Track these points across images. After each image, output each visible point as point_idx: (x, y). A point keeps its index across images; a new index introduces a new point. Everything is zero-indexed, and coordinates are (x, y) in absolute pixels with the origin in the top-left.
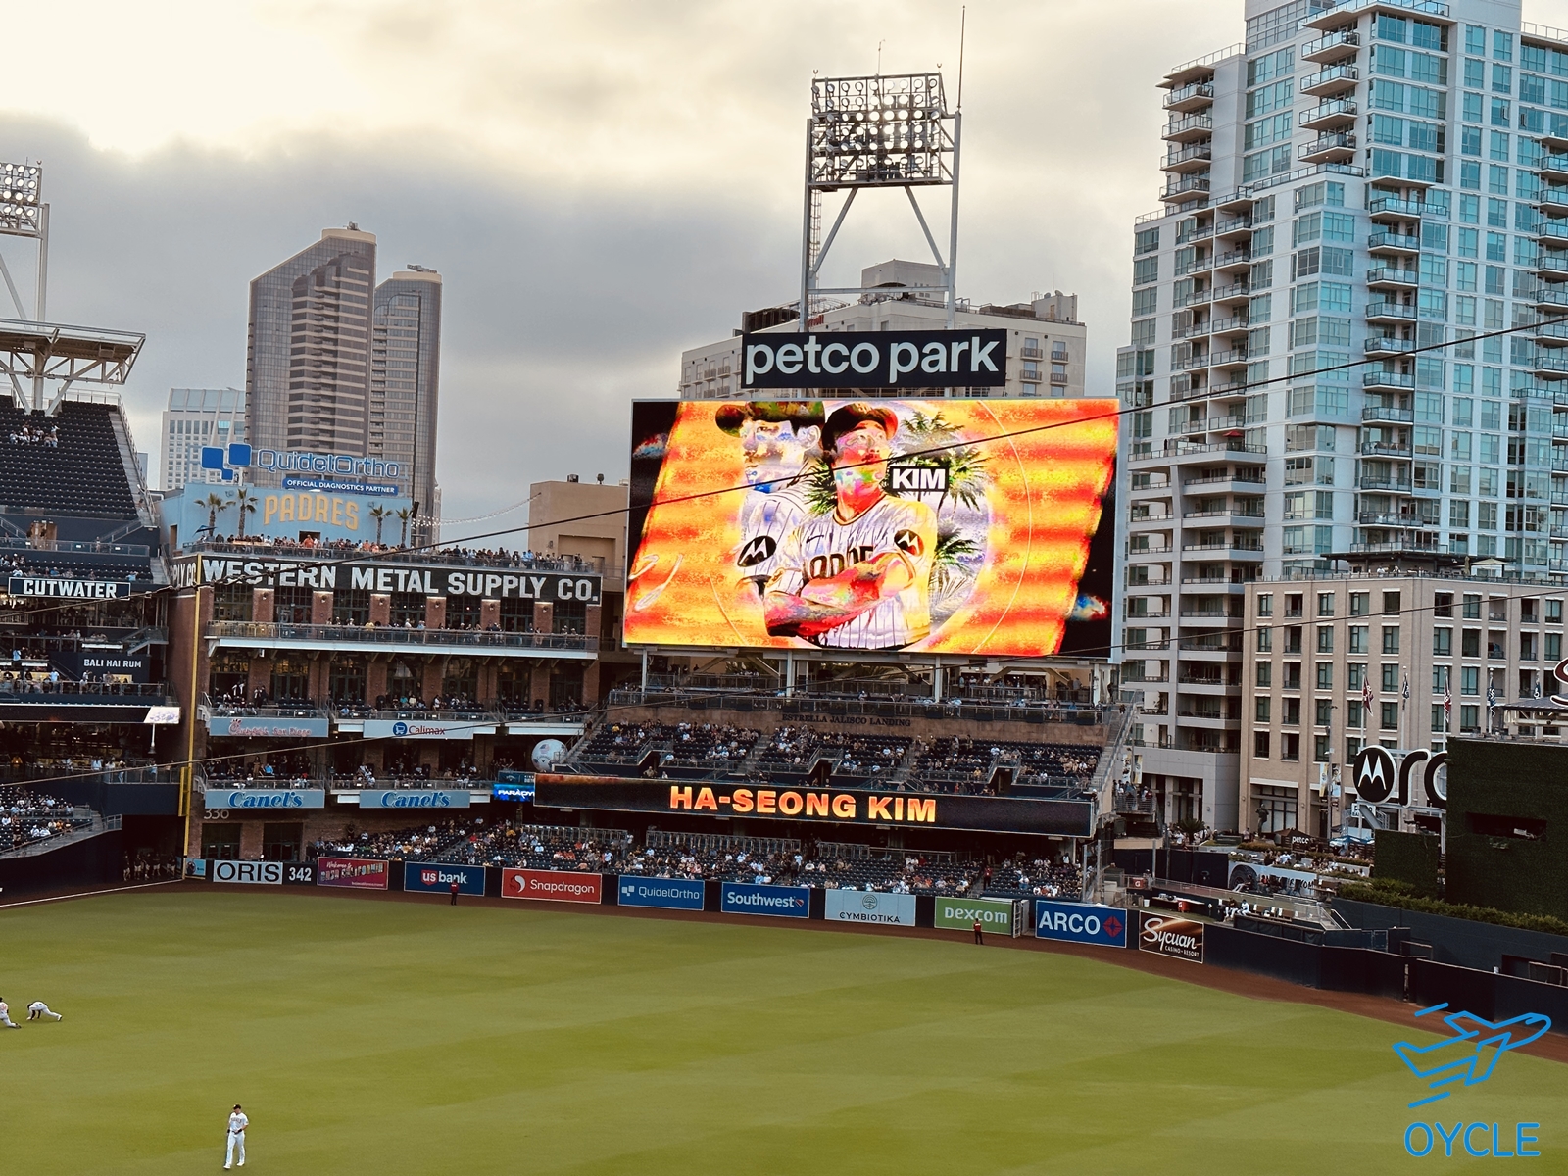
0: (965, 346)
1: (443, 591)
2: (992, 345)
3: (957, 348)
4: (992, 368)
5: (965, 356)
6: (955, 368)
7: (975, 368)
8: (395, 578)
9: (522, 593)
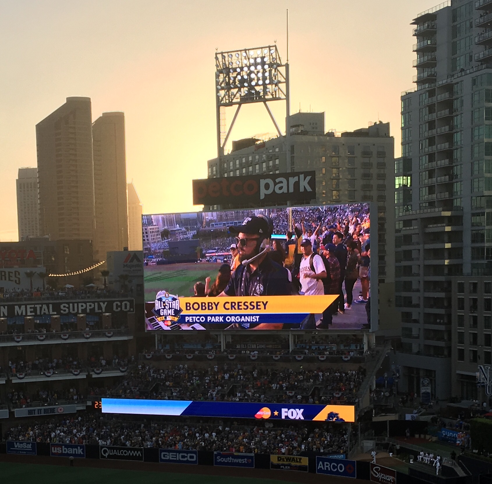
0: (296, 179)
1: (59, 313)
2: (308, 178)
3: (292, 180)
4: (309, 189)
5: (297, 185)
6: (291, 190)
7: (302, 190)
8: (35, 309)
9: (97, 310)
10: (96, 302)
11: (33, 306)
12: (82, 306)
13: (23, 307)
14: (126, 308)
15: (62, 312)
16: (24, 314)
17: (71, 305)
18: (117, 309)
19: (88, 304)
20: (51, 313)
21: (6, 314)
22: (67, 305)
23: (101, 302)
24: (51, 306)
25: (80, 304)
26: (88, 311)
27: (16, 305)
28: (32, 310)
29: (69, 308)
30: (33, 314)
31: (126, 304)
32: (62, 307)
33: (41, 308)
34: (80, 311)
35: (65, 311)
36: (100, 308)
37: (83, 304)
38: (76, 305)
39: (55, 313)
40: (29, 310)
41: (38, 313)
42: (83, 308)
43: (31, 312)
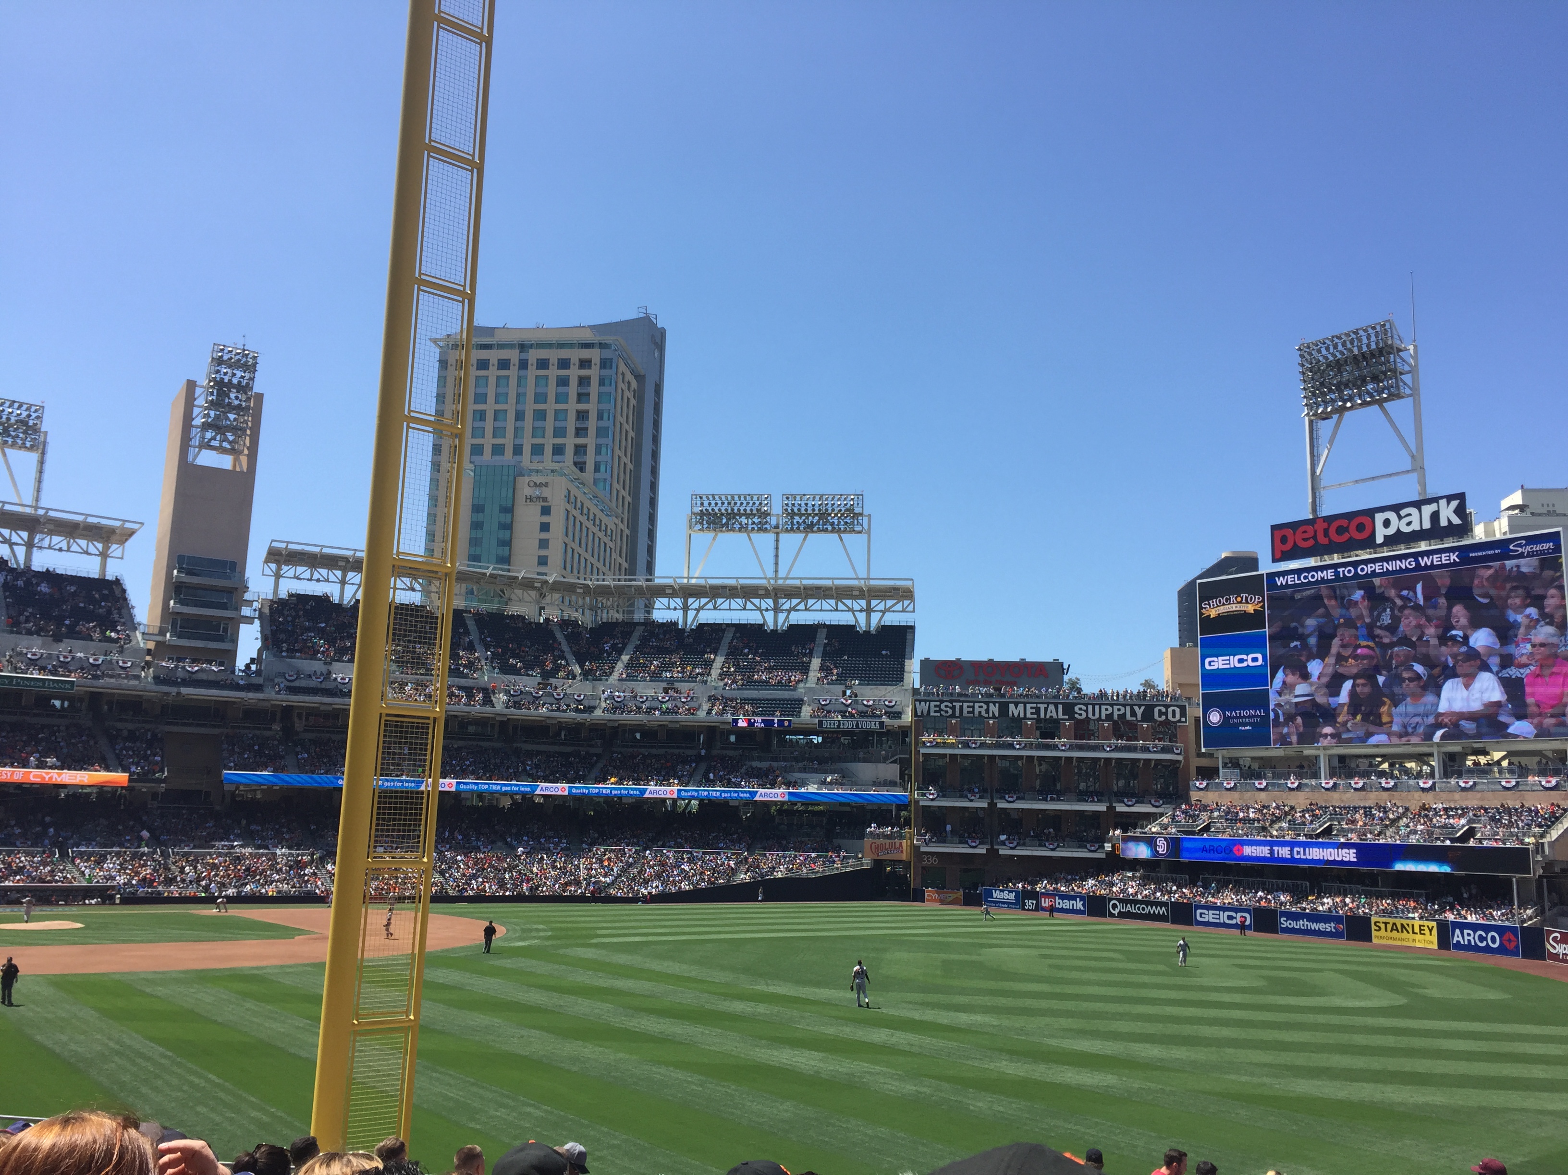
0: (1433, 507)
1: (1072, 718)
2: (1454, 504)
3: (1428, 510)
4: (1456, 521)
5: (1435, 516)
6: (1427, 525)
7: (1444, 523)
8: (1038, 710)
9: (1128, 717)
10: (1128, 705)
11: (1035, 705)
12: (1107, 710)
13: (1021, 707)
14: (1174, 716)
15: (1076, 716)
16: (1022, 715)
17: (1090, 707)
18: (1160, 716)
19: (1116, 707)
20: (1061, 716)
21: (997, 715)
22: (1084, 708)
23: (1135, 705)
24: (1060, 707)
25: (1103, 707)
26: (1116, 717)
27: (1012, 702)
28: (1034, 711)
29: (1086, 711)
30: (1035, 716)
31: (1174, 711)
32: (1076, 709)
33: (1046, 709)
34: (1103, 717)
35: (1080, 715)
36: (1134, 713)
37: (1108, 707)
38: (1097, 707)
39: (1067, 717)
40: (1029, 711)
41: (1042, 716)
42: (1108, 713)
43: (1032, 713)
